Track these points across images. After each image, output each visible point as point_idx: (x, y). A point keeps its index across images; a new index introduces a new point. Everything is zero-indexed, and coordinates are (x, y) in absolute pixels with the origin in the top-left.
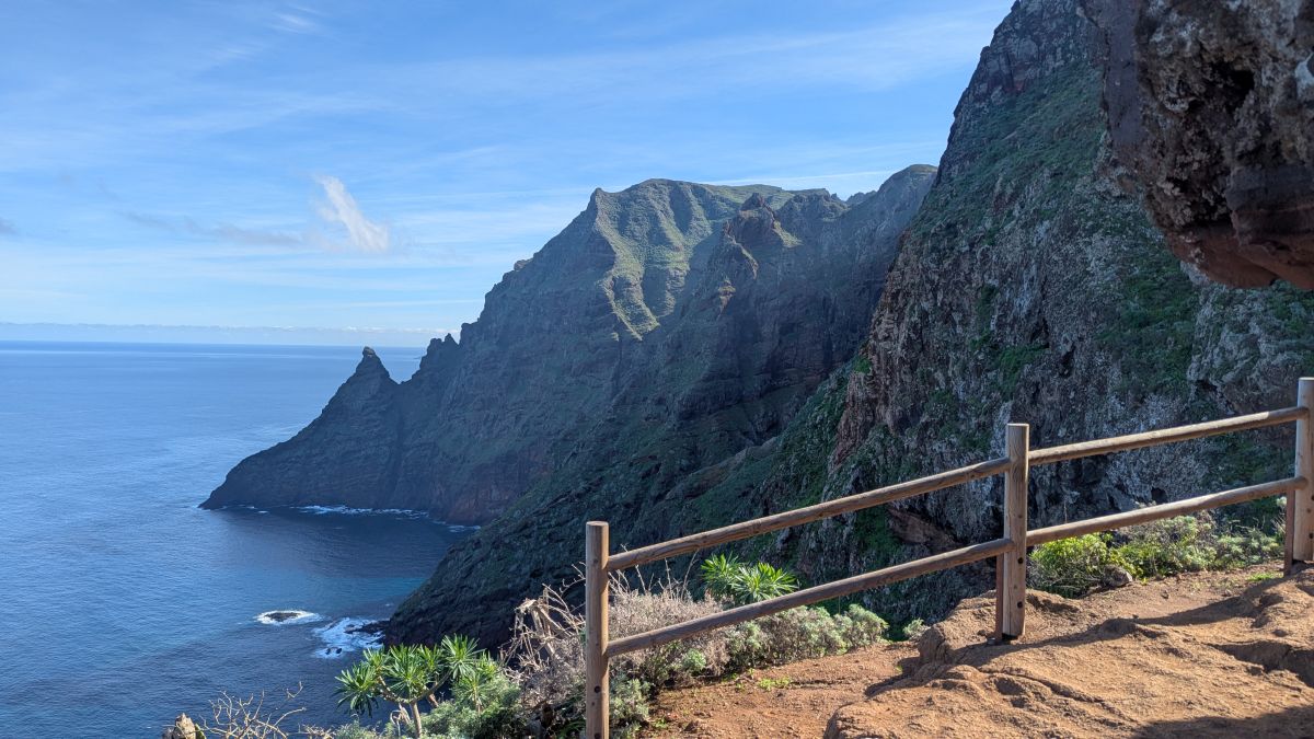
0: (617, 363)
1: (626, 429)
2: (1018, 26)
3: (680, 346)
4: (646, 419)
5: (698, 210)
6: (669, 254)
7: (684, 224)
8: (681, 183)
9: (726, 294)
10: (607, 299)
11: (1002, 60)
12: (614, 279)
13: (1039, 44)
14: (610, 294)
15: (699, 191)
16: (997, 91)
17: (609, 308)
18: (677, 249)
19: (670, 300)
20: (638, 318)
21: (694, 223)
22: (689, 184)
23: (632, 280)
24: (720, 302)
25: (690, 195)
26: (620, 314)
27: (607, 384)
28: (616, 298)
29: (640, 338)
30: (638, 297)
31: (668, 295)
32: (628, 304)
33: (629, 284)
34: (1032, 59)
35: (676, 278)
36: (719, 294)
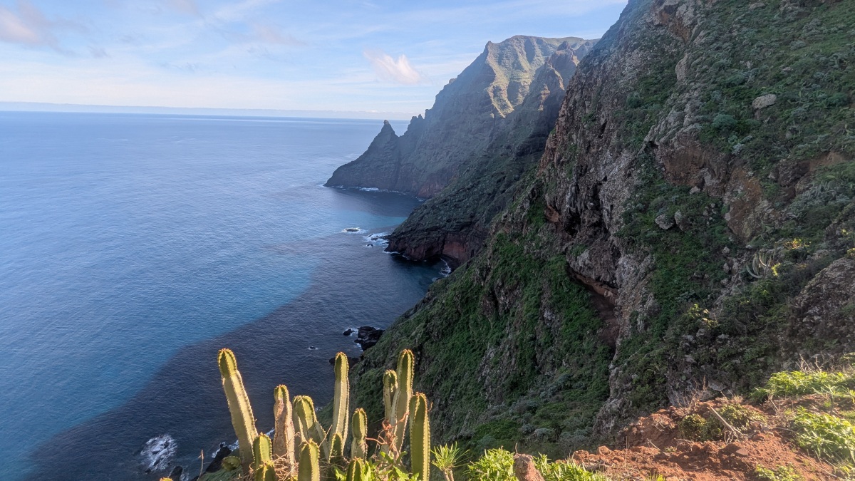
0: (492, 129)
1: (492, 160)
3: (520, 120)
4: (502, 155)
5: (538, 51)
6: (521, 74)
7: (530, 59)
8: (531, 37)
9: (544, 94)
10: (489, 97)
12: (494, 87)
14: (491, 94)
15: (539, 41)
17: (490, 102)
18: (526, 72)
19: (521, 98)
20: (504, 107)
21: (536, 58)
22: (535, 37)
23: (502, 88)
24: (541, 98)
25: (535, 43)
26: (495, 104)
27: (487, 138)
28: (494, 97)
29: (504, 116)
30: (505, 96)
31: (520, 95)
32: (500, 100)
33: (501, 90)
35: (524, 87)
36: (541, 94)
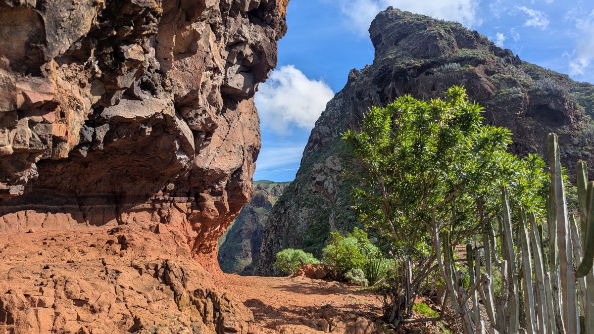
2: (322, 121)
11: (318, 134)
13: (330, 128)
16: (316, 146)
34: (328, 134)
